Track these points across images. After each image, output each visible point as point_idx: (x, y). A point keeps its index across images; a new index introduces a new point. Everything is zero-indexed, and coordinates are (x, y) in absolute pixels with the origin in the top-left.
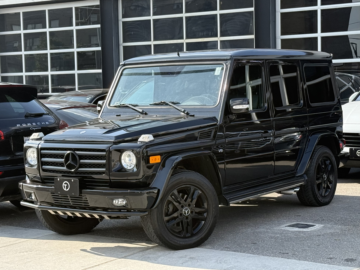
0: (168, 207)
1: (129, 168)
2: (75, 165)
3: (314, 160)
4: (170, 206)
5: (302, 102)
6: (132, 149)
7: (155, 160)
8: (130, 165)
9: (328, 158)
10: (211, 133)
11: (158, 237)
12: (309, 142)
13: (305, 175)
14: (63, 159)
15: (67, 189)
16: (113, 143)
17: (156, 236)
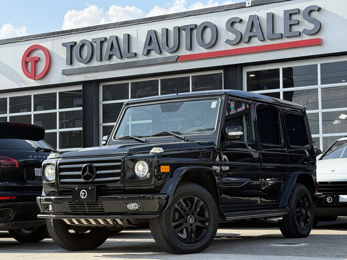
0: (175, 215)
1: (141, 176)
2: (91, 175)
3: (294, 194)
4: (176, 214)
5: (283, 142)
6: (145, 159)
7: (165, 169)
8: (143, 174)
9: (306, 196)
10: (210, 154)
11: (166, 241)
12: (289, 178)
13: (287, 207)
14: (81, 171)
15: (84, 197)
16: (127, 154)
17: (165, 239)
